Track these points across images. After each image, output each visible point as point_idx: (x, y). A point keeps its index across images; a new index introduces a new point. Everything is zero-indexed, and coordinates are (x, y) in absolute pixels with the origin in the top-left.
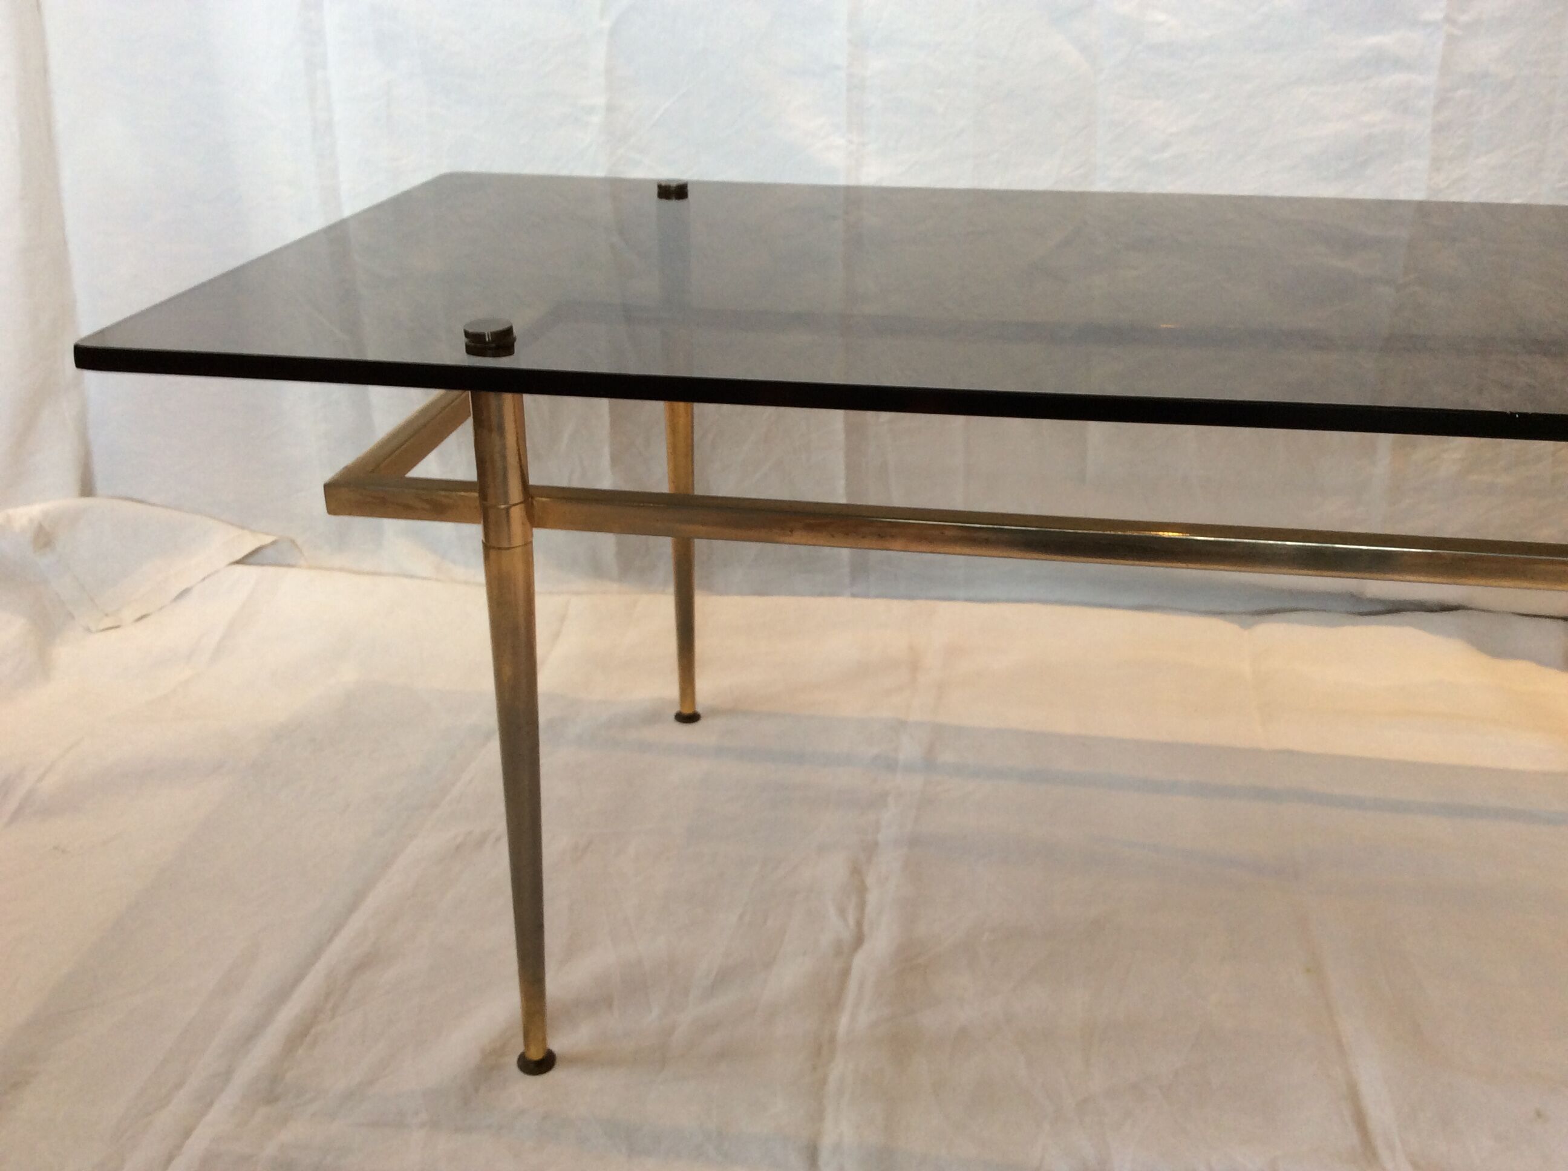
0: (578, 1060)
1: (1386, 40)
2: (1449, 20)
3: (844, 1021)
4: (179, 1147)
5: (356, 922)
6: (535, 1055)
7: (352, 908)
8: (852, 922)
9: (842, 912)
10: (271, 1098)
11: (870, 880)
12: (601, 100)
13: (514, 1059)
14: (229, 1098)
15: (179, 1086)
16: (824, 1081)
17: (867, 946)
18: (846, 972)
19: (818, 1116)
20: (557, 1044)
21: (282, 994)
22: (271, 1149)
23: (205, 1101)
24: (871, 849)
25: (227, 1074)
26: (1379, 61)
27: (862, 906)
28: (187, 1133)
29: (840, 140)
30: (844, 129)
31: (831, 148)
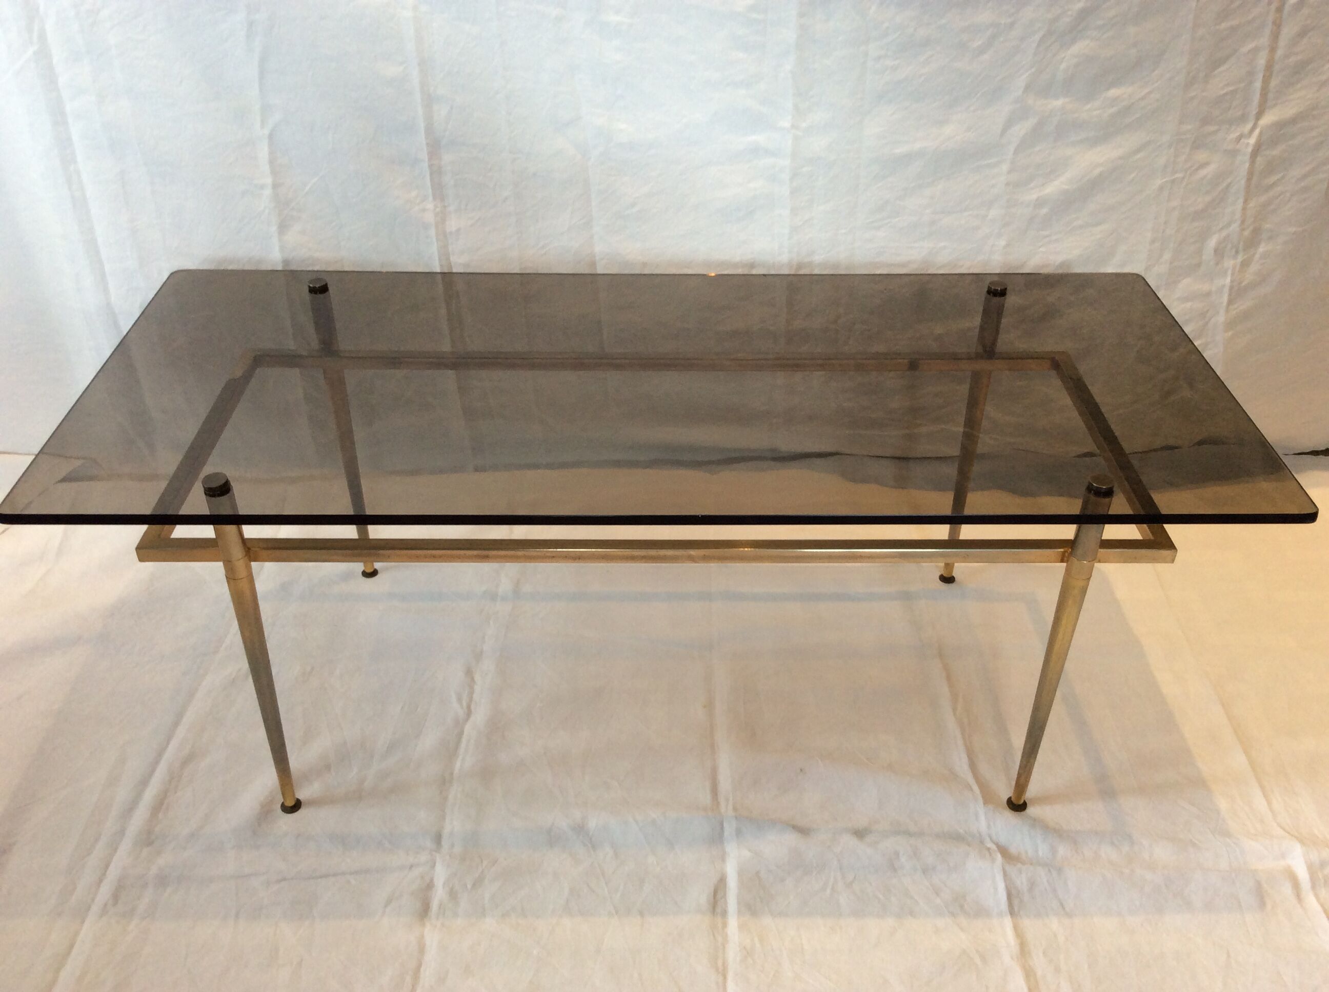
0: (314, 803)
1: (759, 138)
2: (793, 126)
3: (458, 765)
4: (104, 874)
5: (181, 732)
6: (290, 803)
7: (176, 724)
8: (465, 704)
9: (459, 700)
10: (150, 843)
11: (477, 677)
12: (269, 180)
13: (279, 806)
14: (126, 846)
15: (97, 840)
16: (446, 799)
17: (472, 719)
18: (461, 734)
19: (443, 818)
20: (301, 795)
21: (144, 783)
22: (154, 870)
23: (113, 847)
24: (479, 656)
25: (122, 832)
26: (756, 151)
27: (471, 692)
28: (107, 866)
29: (430, 205)
30: (431, 198)
31: (424, 210)
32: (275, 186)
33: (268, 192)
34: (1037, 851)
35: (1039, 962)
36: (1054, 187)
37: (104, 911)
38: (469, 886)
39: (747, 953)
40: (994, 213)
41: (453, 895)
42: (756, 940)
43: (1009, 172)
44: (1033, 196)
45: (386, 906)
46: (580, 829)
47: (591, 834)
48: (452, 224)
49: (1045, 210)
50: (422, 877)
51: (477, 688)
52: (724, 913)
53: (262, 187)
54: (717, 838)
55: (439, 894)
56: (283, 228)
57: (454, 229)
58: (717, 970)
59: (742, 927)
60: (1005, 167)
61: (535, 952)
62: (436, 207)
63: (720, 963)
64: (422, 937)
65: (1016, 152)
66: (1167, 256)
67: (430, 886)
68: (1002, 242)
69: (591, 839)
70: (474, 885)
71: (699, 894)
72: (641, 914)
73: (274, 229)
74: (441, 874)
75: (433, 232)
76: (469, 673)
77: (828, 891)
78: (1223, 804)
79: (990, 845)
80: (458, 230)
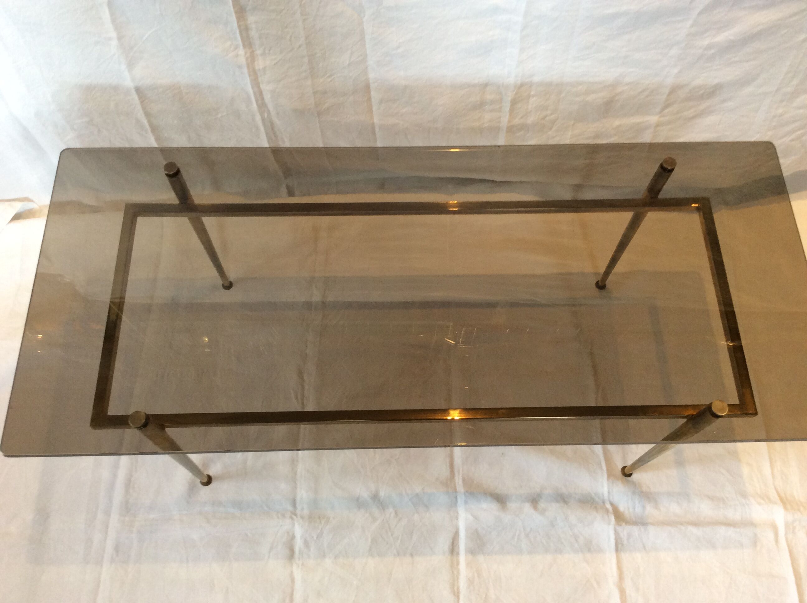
0: (219, 478)
6: (205, 479)
8: (300, 399)
9: (296, 396)
11: (305, 377)
13: (199, 481)
15: (97, 509)
20: (212, 473)
24: (305, 359)
25: (111, 504)
27: (303, 390)
29: (241, 52)
30: (241, 47)
31: (237, 56)
32: (120, 38)
33: (115, 43)
34: (634, 508)
35: (628, 584)
36: (722, 37)
37: (112, 561)
38: (315, 538)
39: (471, 582)
40: (674, 51)
41: (306, 544)
42: (476, 575)
43: (692, 26)
44: (706, 42)
45: (270, 552)
46: (375, 497)
47: (381, 500)
48: (260, 64)
49: (712, 51)
50: (288, 533)
51: (306, 387)
52: (458, 554)
53: (110, 39)
54: (454, 504)
55: (299, 544)
56: (130, 66)
57: (261, 67)
58: (454, 594)
59: (468, 565)
60: (690, 22)
61: (355, 582)
62: (246, 53)
63: (456, 588)
64: (292, 572)
65: (700, 14)
66: (795, 82)
67: (293, 537)
68: (676, 71)
69: (382, 503)
70: (317, 537)
71: (443, 543)
72: (412, 555)
73: (124, 67)
74: (298, 531)
75: (245, 70)
76: (300, 374)
77: (516, 539)
78: (745, 470)
79: (608, 506)
80: (264, 69)
